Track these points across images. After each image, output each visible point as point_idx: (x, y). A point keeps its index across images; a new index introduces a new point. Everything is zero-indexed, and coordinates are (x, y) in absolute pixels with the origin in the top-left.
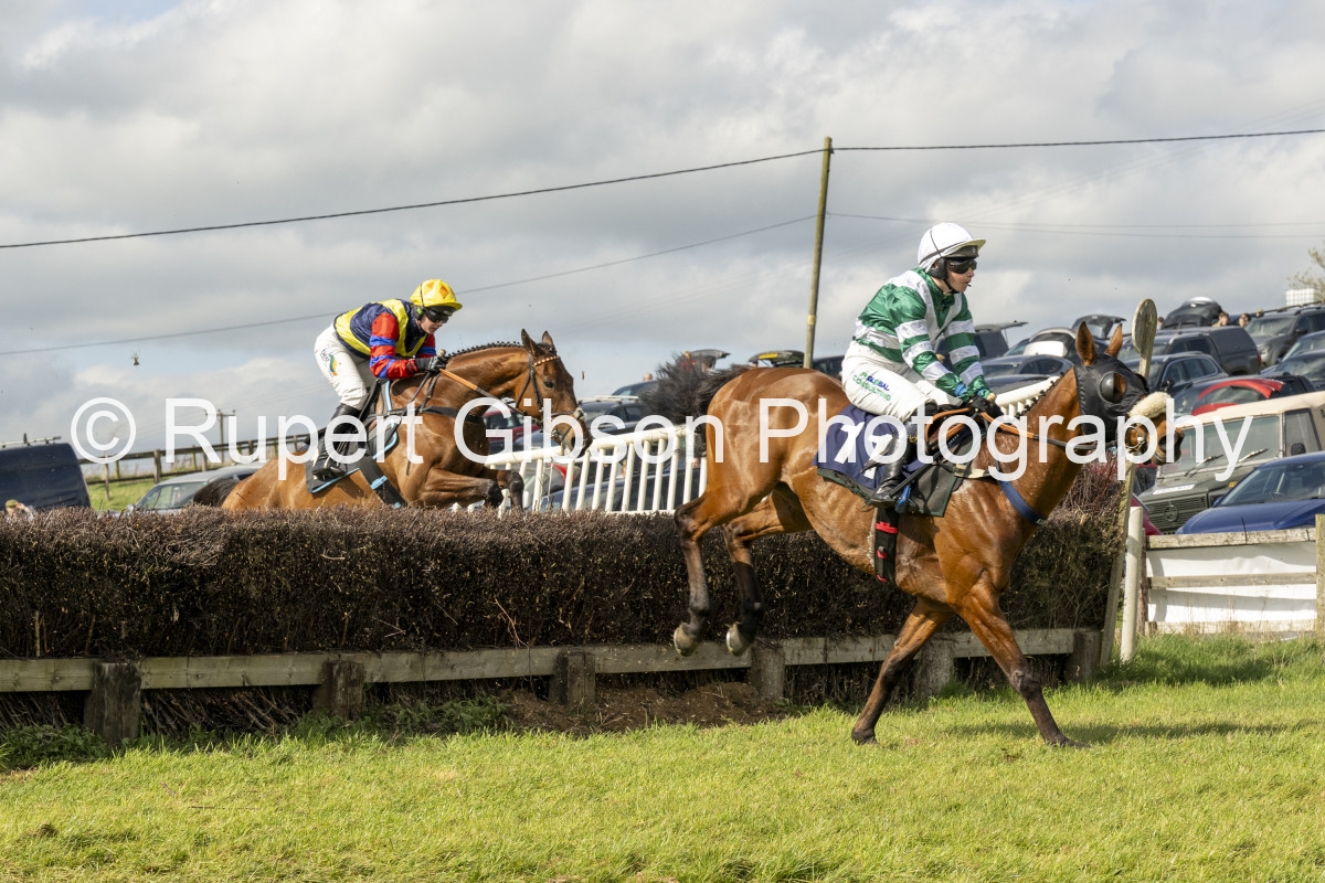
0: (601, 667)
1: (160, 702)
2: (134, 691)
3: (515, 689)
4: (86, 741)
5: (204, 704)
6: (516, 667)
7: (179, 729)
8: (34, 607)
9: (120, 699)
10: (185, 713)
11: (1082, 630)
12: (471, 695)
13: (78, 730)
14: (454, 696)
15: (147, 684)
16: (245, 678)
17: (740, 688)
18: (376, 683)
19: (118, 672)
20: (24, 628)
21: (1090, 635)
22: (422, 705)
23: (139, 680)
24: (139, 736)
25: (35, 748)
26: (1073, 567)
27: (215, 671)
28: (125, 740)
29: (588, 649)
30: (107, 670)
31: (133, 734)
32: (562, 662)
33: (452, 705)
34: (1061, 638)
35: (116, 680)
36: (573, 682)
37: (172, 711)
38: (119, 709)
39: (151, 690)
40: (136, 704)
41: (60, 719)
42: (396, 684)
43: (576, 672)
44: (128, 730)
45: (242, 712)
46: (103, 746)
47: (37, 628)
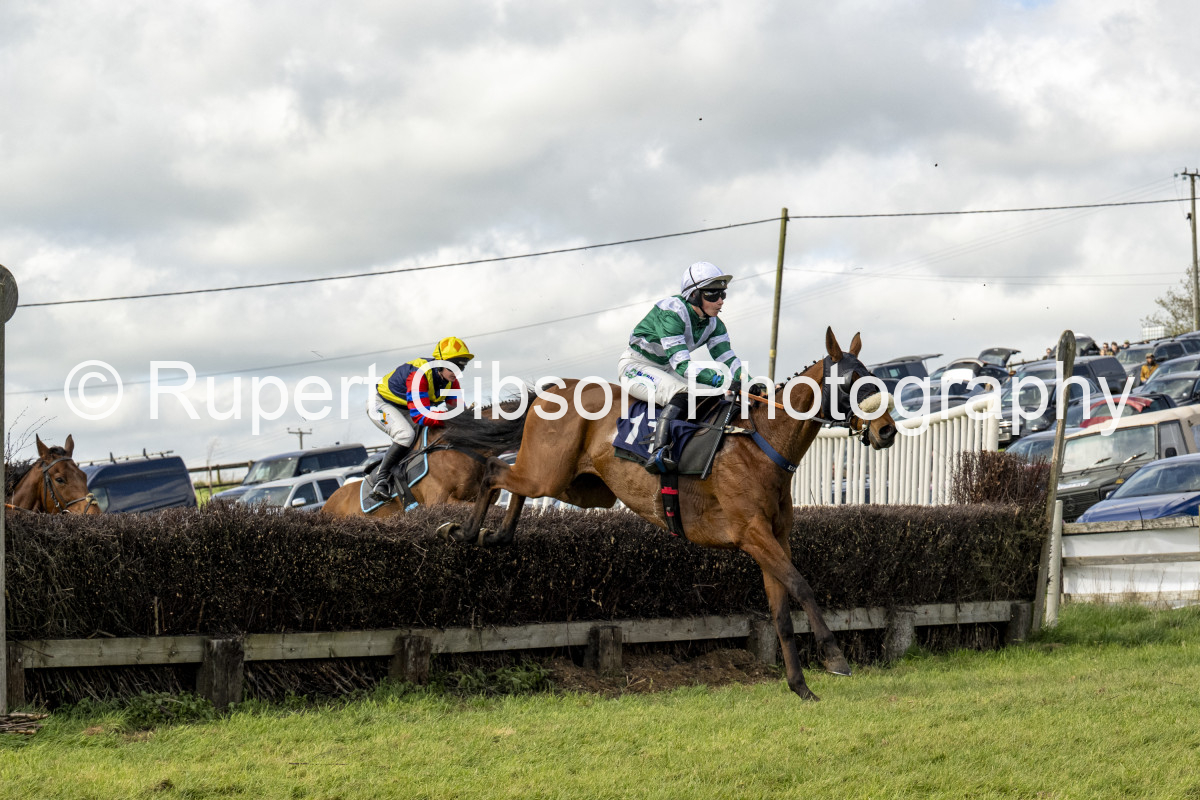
0: (627, 638)
1: (260, 672)
2: (238, 662)
3: (555, 657)
4: (198, 705)
5: (297, 674)
6: (557, 639)
7: (277, 695)
8: (153, 593)
9: (227, 670)
10: (281, 681)
11: (1018, 602)
12: (519, 663)
13: (191, 696)
14: (505, 663)
15: (249, 657)
16: (332, 650)
17: (742, 654)
18: (441, 654)
19: (224, 646)
20: (145, 610)
21: (1024, 606)
22: (479, 672)
23: (243, 653)
24: (243, 700)
25: (155, 711)
26: (1010, 551)
27: (306, 645)
28: (232, 705)
29: (616, 623)
30: (215, 646)
31: (238, 698)
32: (594, 634)
33: (504, 672)
34: (1000, 608)
35: (223, 654)
36: (604, 651)
37: (270, 679)
38: (226, 677)
39: (252, 662)
40: (240, 673)
41: (175, 687)
42: (458, 654)
43: (606, 642)
44: (233, 696)
45: (329, 680)
46: (212, 709)
47: (156, 610)
